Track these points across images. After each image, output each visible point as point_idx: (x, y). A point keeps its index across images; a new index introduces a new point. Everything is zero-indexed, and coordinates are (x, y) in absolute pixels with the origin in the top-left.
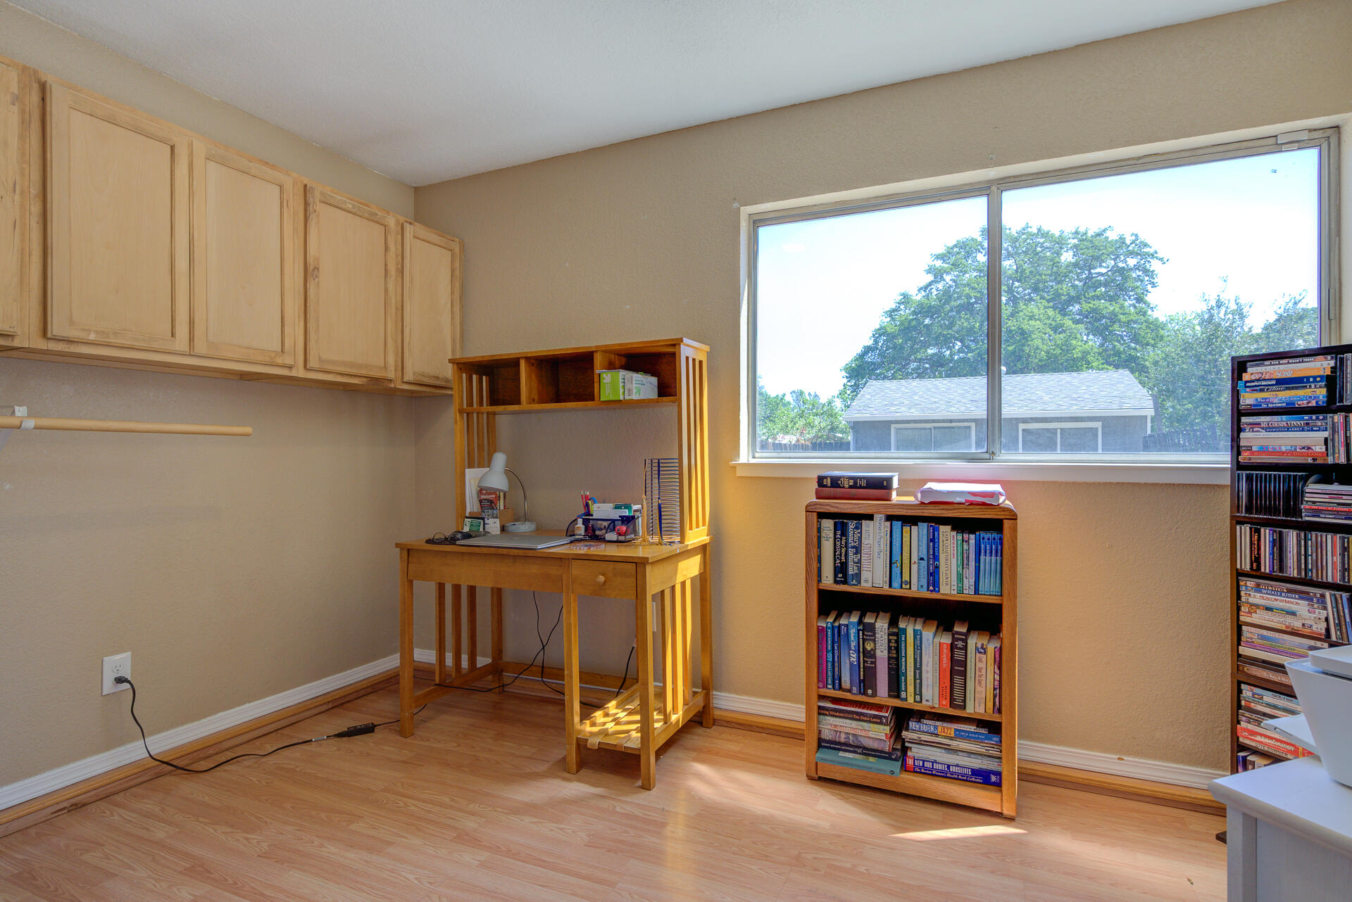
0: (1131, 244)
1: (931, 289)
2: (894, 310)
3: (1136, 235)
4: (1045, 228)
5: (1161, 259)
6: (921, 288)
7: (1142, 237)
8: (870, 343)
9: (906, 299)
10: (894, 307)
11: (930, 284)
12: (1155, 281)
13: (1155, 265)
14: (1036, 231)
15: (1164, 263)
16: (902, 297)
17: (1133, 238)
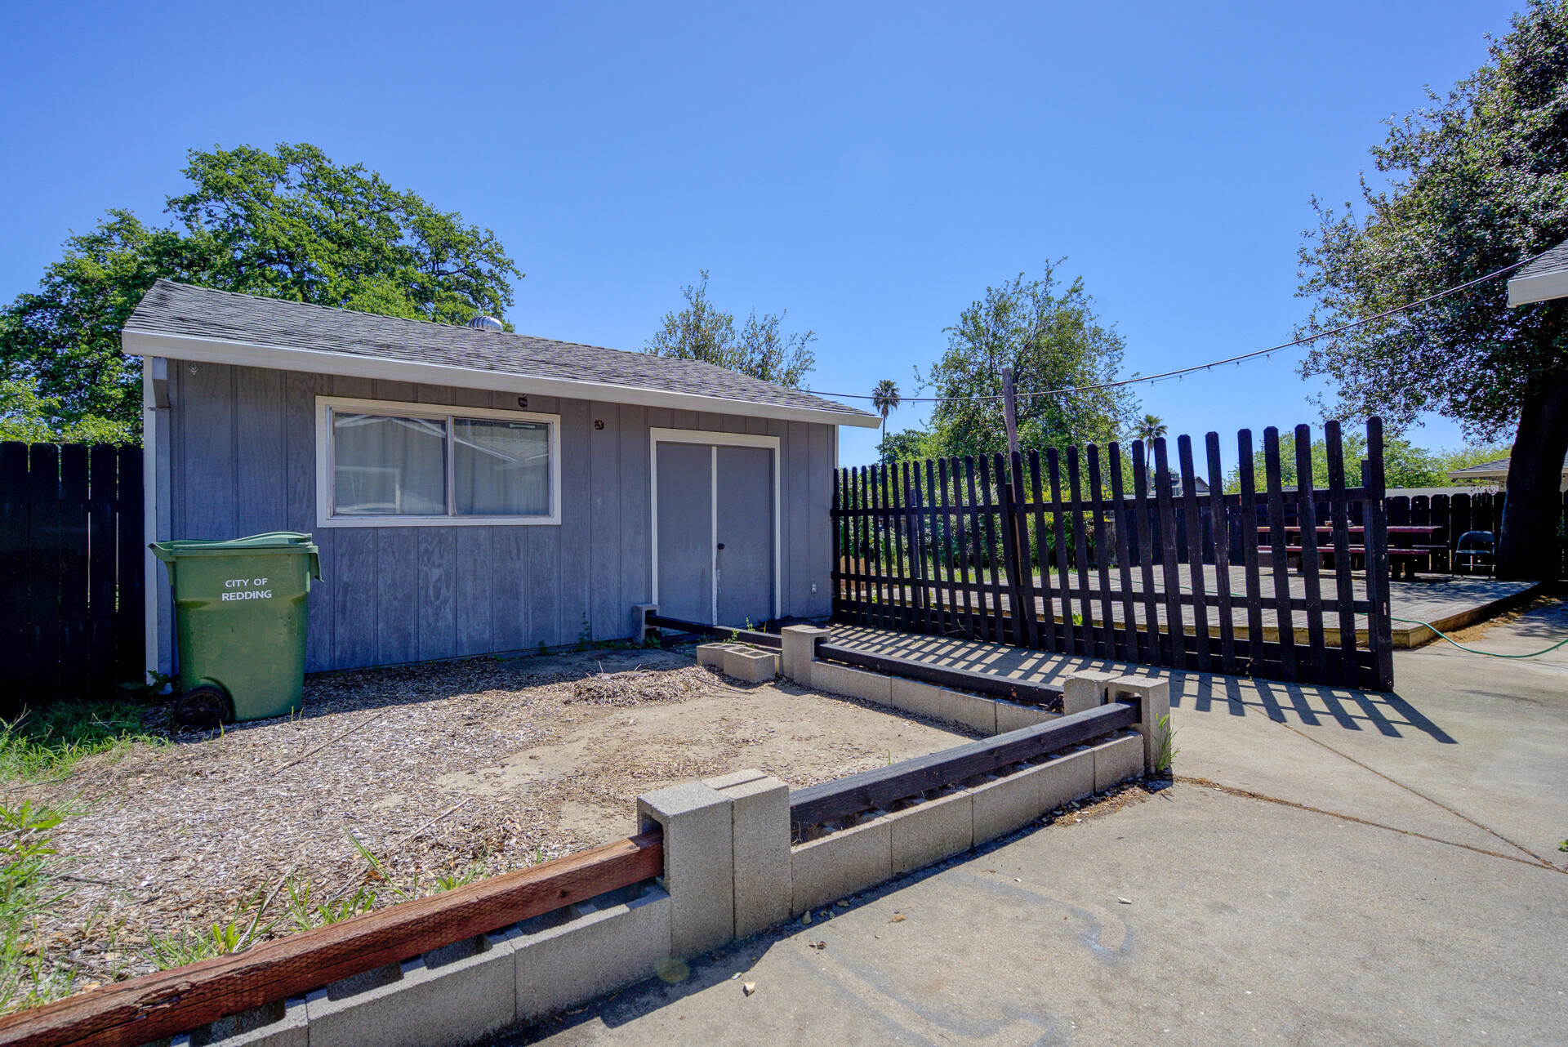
0: (485, 243)
1: (196, 210)
2: (98, 241)
3: (491, 233)
4: (385, 180)
5: (517, 273)
6: (175, 202)
7: (498, 238)
8: (41, 291)
9: (125, 225)
10: (98, 233)
11: (193, 199)
12: (511, 298)
13: (509, 278)
14: (371, 180)
15: (520, 279)
16: (117, 219)
17: (487, 236)
